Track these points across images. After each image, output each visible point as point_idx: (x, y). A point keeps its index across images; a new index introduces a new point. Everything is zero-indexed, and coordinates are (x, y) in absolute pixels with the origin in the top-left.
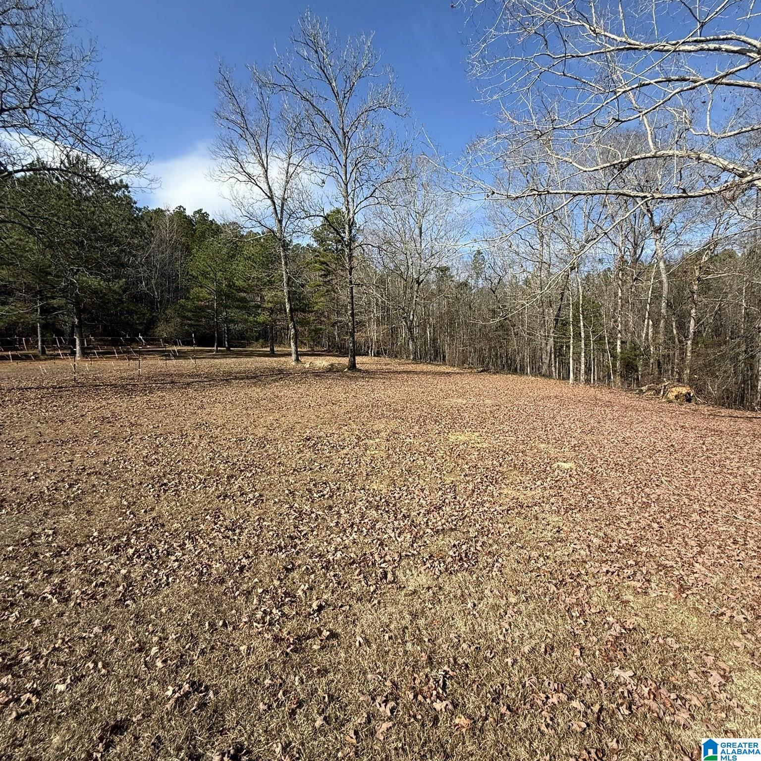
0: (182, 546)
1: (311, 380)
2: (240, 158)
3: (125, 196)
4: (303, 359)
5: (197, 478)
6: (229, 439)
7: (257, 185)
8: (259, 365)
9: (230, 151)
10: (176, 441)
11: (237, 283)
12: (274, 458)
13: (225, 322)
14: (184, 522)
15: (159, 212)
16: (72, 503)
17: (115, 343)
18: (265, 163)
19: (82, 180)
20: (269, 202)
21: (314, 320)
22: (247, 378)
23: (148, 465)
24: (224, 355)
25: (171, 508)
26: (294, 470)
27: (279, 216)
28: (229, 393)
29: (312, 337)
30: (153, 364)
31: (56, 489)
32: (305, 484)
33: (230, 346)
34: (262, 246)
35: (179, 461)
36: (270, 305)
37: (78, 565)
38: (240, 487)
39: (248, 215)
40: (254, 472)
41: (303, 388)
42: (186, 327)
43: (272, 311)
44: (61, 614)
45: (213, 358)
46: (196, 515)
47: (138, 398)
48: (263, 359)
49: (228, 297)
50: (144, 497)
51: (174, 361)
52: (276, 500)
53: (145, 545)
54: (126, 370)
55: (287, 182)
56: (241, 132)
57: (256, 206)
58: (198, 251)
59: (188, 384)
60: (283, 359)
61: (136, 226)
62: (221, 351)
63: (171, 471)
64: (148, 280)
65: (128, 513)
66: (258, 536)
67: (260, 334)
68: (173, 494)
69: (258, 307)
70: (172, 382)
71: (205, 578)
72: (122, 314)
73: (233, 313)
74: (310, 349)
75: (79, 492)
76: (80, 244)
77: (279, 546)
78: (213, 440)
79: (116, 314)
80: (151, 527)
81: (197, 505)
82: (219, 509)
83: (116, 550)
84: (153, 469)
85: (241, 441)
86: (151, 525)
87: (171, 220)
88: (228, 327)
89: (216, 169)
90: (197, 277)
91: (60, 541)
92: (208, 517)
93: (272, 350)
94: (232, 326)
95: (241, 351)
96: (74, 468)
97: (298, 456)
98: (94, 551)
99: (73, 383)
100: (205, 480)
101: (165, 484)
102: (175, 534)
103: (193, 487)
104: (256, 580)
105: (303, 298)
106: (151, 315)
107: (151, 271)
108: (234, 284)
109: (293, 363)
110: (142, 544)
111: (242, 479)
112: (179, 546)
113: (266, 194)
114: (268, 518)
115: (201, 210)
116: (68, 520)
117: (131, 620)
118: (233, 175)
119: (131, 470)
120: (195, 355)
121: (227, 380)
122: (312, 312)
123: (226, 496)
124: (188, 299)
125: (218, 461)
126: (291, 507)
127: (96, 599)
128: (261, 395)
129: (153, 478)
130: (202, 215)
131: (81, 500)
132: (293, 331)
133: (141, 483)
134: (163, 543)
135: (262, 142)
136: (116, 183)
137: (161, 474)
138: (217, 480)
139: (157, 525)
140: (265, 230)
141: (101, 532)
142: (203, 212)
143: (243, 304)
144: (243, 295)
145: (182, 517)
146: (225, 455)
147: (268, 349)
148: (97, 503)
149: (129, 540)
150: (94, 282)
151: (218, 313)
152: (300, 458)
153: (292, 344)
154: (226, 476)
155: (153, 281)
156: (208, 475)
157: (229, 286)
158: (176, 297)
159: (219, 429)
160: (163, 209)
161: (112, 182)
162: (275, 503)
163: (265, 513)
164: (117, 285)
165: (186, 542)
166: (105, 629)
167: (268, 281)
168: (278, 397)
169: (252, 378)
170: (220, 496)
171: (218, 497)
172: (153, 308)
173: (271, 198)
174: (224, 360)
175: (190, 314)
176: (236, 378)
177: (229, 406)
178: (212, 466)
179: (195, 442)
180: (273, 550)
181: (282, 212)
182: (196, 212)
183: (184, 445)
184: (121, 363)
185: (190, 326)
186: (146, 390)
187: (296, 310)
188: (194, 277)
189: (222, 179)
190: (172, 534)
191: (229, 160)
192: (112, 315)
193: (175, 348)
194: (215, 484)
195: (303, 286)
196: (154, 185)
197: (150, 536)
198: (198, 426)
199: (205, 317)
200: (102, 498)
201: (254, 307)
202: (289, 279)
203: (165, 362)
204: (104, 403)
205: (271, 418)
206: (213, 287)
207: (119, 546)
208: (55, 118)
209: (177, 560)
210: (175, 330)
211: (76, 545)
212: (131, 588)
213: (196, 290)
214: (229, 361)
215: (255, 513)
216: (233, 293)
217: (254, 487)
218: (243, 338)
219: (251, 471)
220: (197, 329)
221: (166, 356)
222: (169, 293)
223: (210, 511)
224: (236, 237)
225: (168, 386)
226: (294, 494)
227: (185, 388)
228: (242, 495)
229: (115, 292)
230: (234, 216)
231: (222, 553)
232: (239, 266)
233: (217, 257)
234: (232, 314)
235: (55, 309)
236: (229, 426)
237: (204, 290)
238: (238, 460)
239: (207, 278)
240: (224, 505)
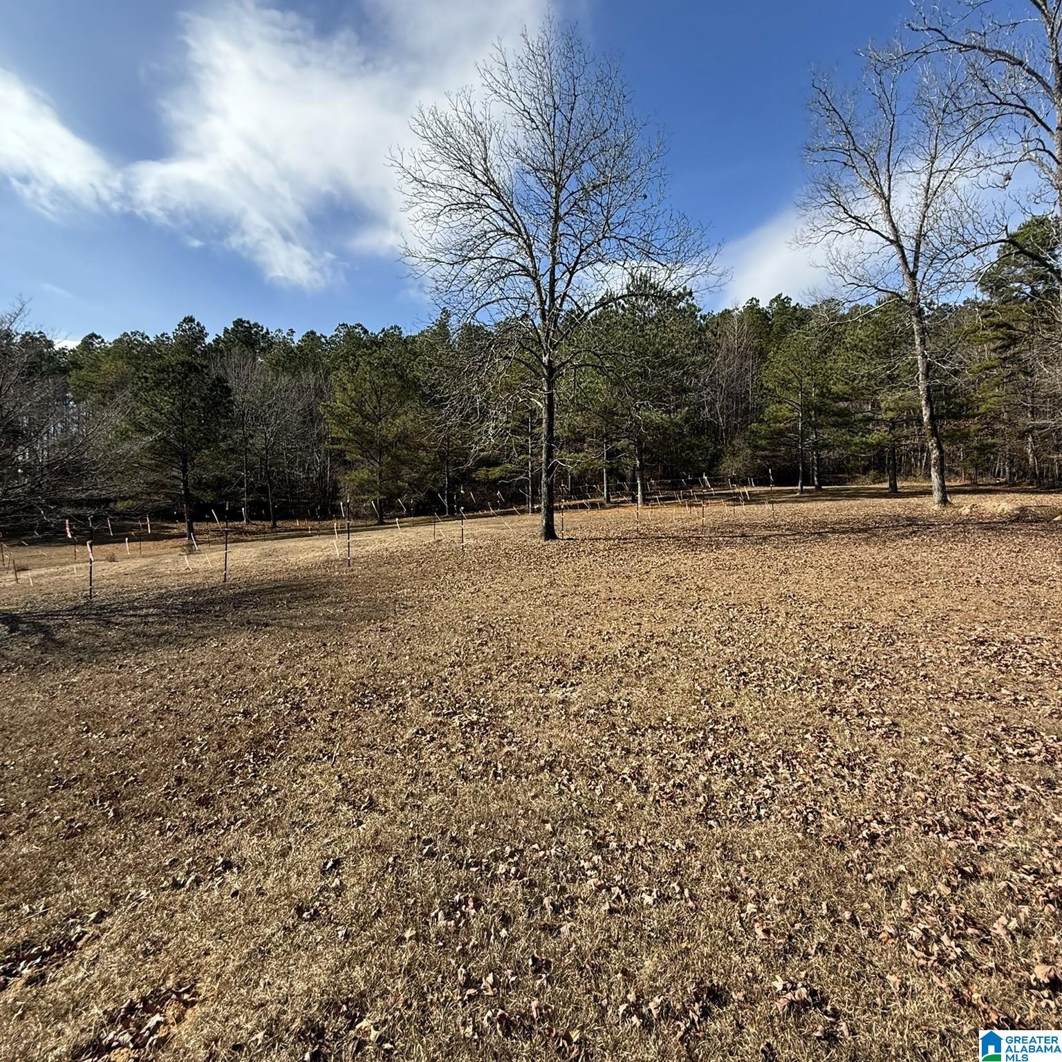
0: (774, 768)
1: (976, 535)
2: (842, 199)
3: (689, 305)
4: (955, 499)
5: (788, 674)
6: (832, 623)
7: (871, 229)
8: (871, 510)
9: (826, 195)
10: (754, 616)
11: (834, 389)
12: (914, 665)
13: (814, 449)
14: (775, 734)
15: (726, 314)
16: (643, 675)
17: (675, 486)
18: (885, 189)
19: (646, 300)
20: (894, 249)
21: (979, 430)
22: (853, 531)
23: (721, 643)
24: (813, 497)
25: (755, 709)
26: (957, 694)
27: (911, 266)
28: (824, 552)
29: (972, 461)
30: (718, 511)
31: (627, 655)
32: (984, 725)
33: (821, 483)
34: (876, 323)
35: (760, 645)
36: (891, 414)
37: (654, 753)
38: (856, 702)
39: (855, 281)
40: (878, 682)
41: (959, 552)
42: (759, 461)
43: (894, 423)
44: (641, 807)
45: (796, 501)
46: (791, 728)
47: (703, 555)
48: (877, 501)
49: (819, 411)
50: (721, 686)
51: (744, 508)
52: (926, 739)
53: (725, 751)
54: (688, 520)
55: (927, 206)
56: (845, 158)
57: (867, 265)
58: (776, 353)
59: (765, 538)
60: (914, 501)
61: (701, 339)
62: (808, 491)
63: (751, 657)
64: (712, 404)
65: (703, 702)
66: (896, 791)
67: (870, 461)
68: (757, 689)
69: (870, 419)
70: (743, 535)
71: (812, 829)
72: (682, 451)
73: (827, 434)
74: (968, 482)
75: (650, 662)
76: (644, 375)
77: (940, 822)
78: (805, 622)
79: (676, 451)
80: (731, 730)
81: (791, 714)
82: (826, 729)
83: (692, 746)
84: (728, 651)
85: (850, 628)
86: (731, 726)
87: (741, 321)
88: (818, 455)
89: (806, 228)
90: (775, 390)
91: (634, 717)
92: (808, 736)
93: (893, 486)
94: (824, 453)
95: (838, 490)
96: (643, 633)
97: (964, 670)
98: (668, 740)
99: (636, 534)
100: (799, 679)
101: (744, 674)
102: (763, 748)
103: (783, 686)
104: (902, 868)
105: (956, 395)
106: (715, 448)
107: (716, 392)
108: (829, 391)
109: (936, 507)
110: (722, 749)
111: (859, 690)
112: (770, 767)
113: (887, 239)
114: (911, 765)
115: (780, 296)
116: (639, 694)
117: (718, 849)
118: (830, 229)
119: (702, 647)
120: (772, 498)
121: (820, 534)
122: (974, 417)
123: (833, 711)
124: (761, 421)
125: (817, 655)
126: (958, 760)
127: (674, 802)
128: (879, 558)
129: (728, 662)
130: (781, 302)
131: (651, 673)
132: (935, 454)
133: (715, 667)
134: (748, 755)
135: (881, 159)
136: (679, 293)
137: (739, 659)
138: (818, 683)
139: (738, 728)
140: (884, 296)
141: (674, 720)
142: (783, 297)
143: (844, 420)
144: (842, 405)
145: (770, 727)
146: (827, 646)
147: (886, 485)
148: (668, 681)
149: (705, 738)
150: (657, 416)
151: (804, 436)
152: (967, 674)
153: (934, 475)
154: (831, 680)
155: (718, 405)
156: (804, 673)
157: (822, 395)
158: (746, 422)
159: (813, 606)
160: (731, 309)
161: (675, 293)
162: (923, 743)
163: (905, 755)
164: (678, 417)
165: (780, 764)
166: (689, 846)
167: (889, 376)
168: (910, 563)
169: (860, 531)
170: (825, 709)
171: (822, 710)
172: (717, 440)
173: (896, 242)
174: (814, 504)
175: (764, 442)
176: (834, 531)
177: (826, 573)
178: (808, 661)
179: (781, 621)
180: (929, 826)
181: (916, 259)
182: (772, 301)
183: (765, 622)
184: (682, 510)
185: (764, 458)
186: (711, 545)
187: (942, 417)
188: (770, 391)
189: (814, 241)
190: (758, 746)
191: (827, 209)
192: (672, 453)
193: (746, 490)
194: (815, 688)
195: (956, 373)
196: (724, 280)
197: (731, 740)
198: (782, 598)
199: (784, 444)
200: (673, 676)
201: (861, 421)
202: (929, 366)
203: (732, 508)
204: (667, 559)
205: (901, 597)
206: (797, 399)
207: (694, 742)
208: (624, 240)
209: (767, 787)
210: (744, 465)
211: (650, 727)
212: (713, 804)
213: (773, 407)
214: (821, 505)
215: (888, 753)
216: (825, 404)
217: (880, 707)
218: (842, 471)
219: (873, 679)
220: (774, 462)
221: (734, 500)
222: (737, 417)
223: (811, 728)
224: (833, 320)
225: (739, 540)
226: (960, 738)
227: (761, 544)
228: (861, 715)
229: (676, 424)
230: (832, 288)
231: (836, 798)
232: (839, 362)
233: (804, 356)
234: (825, 436)
235: (618, 452)
236: (830, 603)
237: (784, 406)
238: (849, 658)
239: (788, 389)
240: (832, 725)
